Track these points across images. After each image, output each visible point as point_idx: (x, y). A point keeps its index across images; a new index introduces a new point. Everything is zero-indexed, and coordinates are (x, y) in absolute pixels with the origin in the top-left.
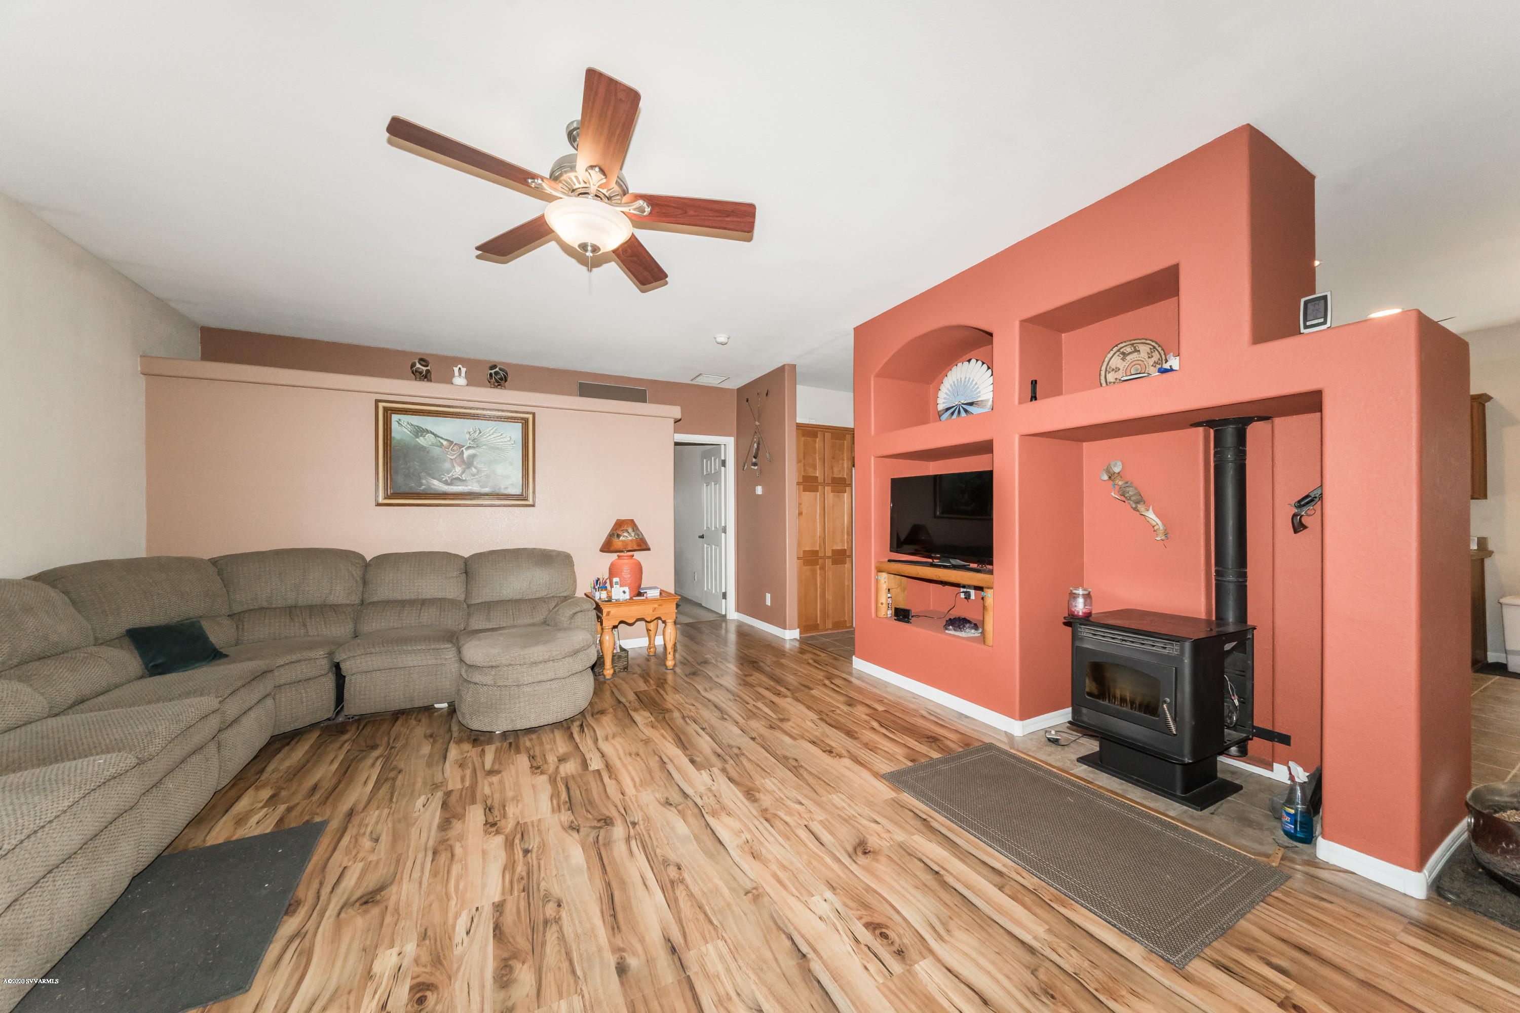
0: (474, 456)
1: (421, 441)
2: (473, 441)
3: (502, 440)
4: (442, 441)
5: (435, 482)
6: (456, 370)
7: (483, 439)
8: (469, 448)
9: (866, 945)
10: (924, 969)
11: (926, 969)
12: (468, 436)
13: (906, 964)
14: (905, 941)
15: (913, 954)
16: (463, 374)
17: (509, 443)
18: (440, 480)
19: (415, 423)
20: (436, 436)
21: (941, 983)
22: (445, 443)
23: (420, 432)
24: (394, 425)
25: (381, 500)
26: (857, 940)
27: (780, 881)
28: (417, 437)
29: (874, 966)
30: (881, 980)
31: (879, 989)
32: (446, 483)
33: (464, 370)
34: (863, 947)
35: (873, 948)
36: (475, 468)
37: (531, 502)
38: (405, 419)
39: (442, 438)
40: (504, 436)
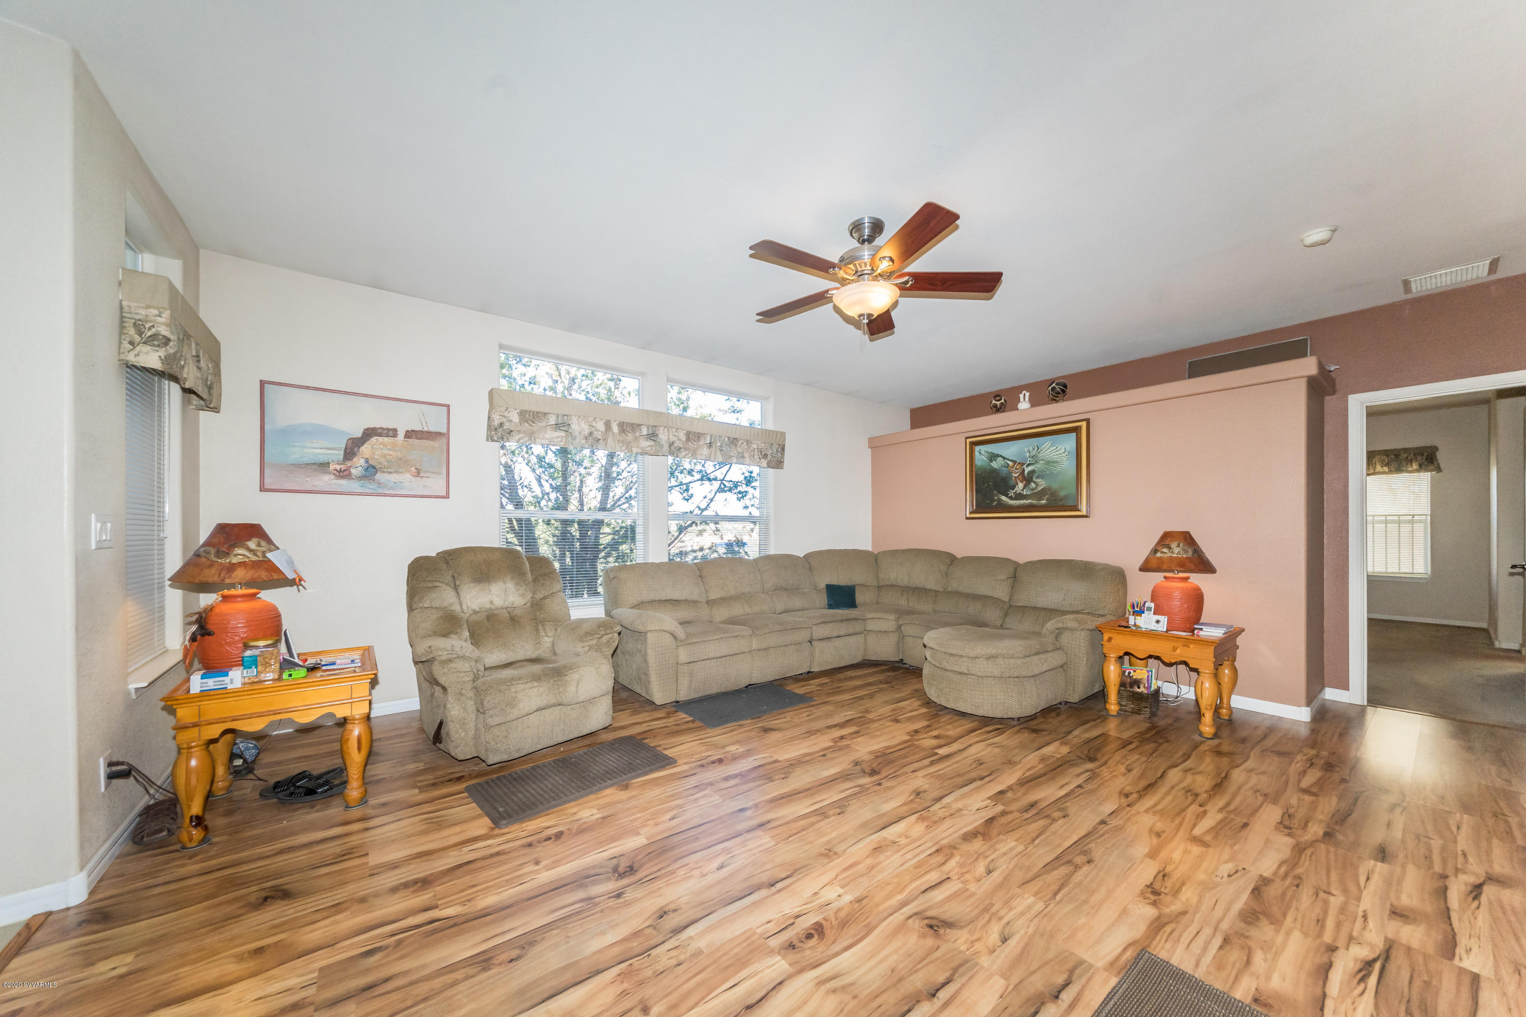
0: (1033, 472)
1: (994, 465)
2: (1032, 457)
3: (1057, 453)
4: (1008, 462)
5: (1004, 498)
6: (1021, 396)
7: (1040, 455)
8: (1029, 465)
9: (794, 923)
10: (777, 966)
11: (777, 965)
12: (1028, 454)
13: (780, 950)
14: (808, 952)
15: (793, 956)
16: (1027, 399)
17: (1064, 455)
18: (1007, 495)
19: (990, 451)
20: (1004, 458)
21: (764, 974)
22: (1011, 463)
23: (993, 457)
24: (977, 453)
25: (968, 516)
26: (798, 917)
27: (851, 866)
28: (991, 461)
29: (772, 928)
30: (758, 931)
31: (749, 930)
32: (1011, 498)
33: (1027, 394)
34: (792, 921)
35: (790, 929)
36: (1035, 482)
37: (1084, 513)
38: (983, 448)
39: (1008, 460)
40: (1059, 448)
